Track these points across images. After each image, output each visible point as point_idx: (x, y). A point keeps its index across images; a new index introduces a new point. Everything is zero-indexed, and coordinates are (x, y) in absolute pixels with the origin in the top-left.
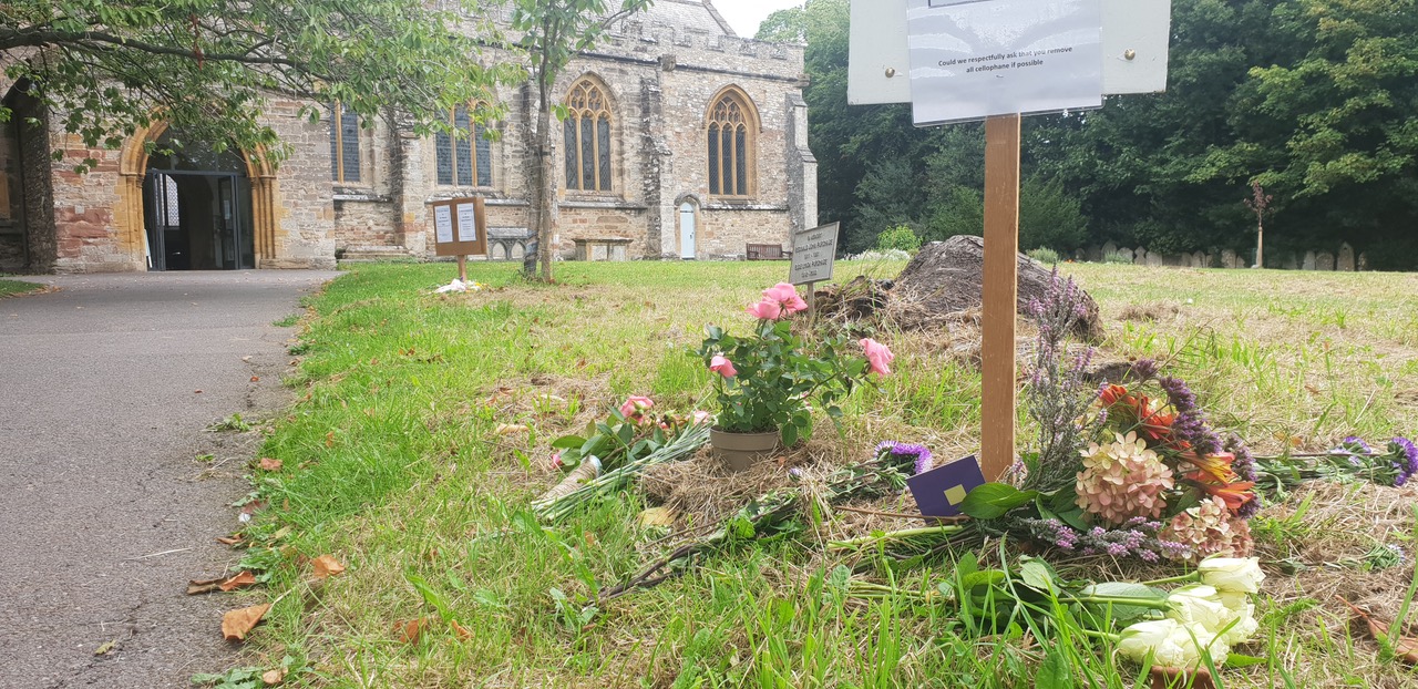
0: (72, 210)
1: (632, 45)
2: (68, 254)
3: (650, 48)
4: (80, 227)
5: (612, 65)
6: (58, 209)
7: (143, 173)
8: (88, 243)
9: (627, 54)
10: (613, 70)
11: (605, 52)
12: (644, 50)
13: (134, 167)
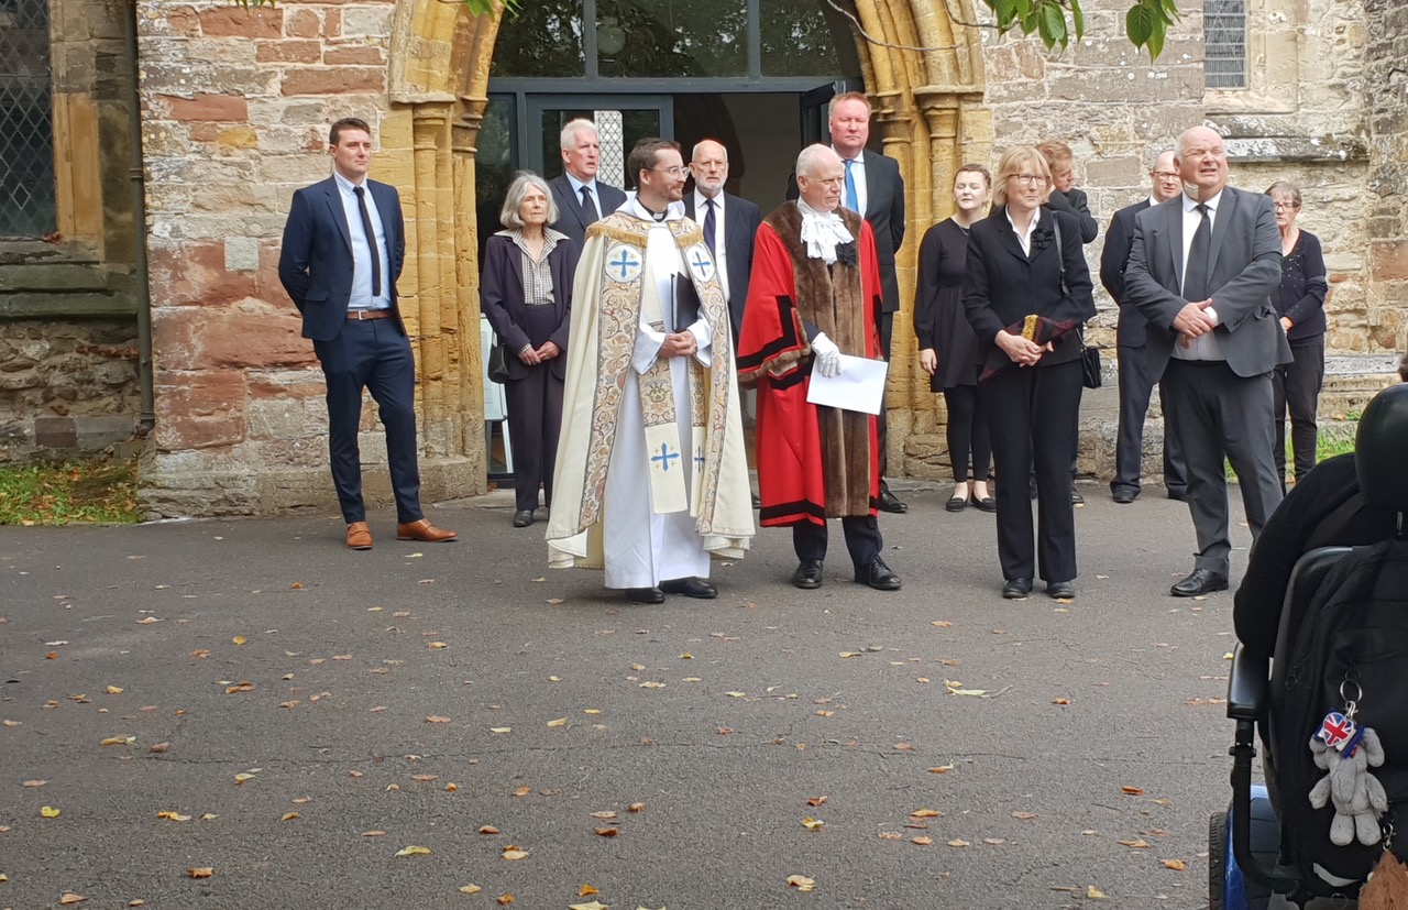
0: (212, 255)
2: (199, 437)
4: (241, 326)
6: (163, 254)
7: (479, 94)
8: (269, 390)
13: (441, 70)
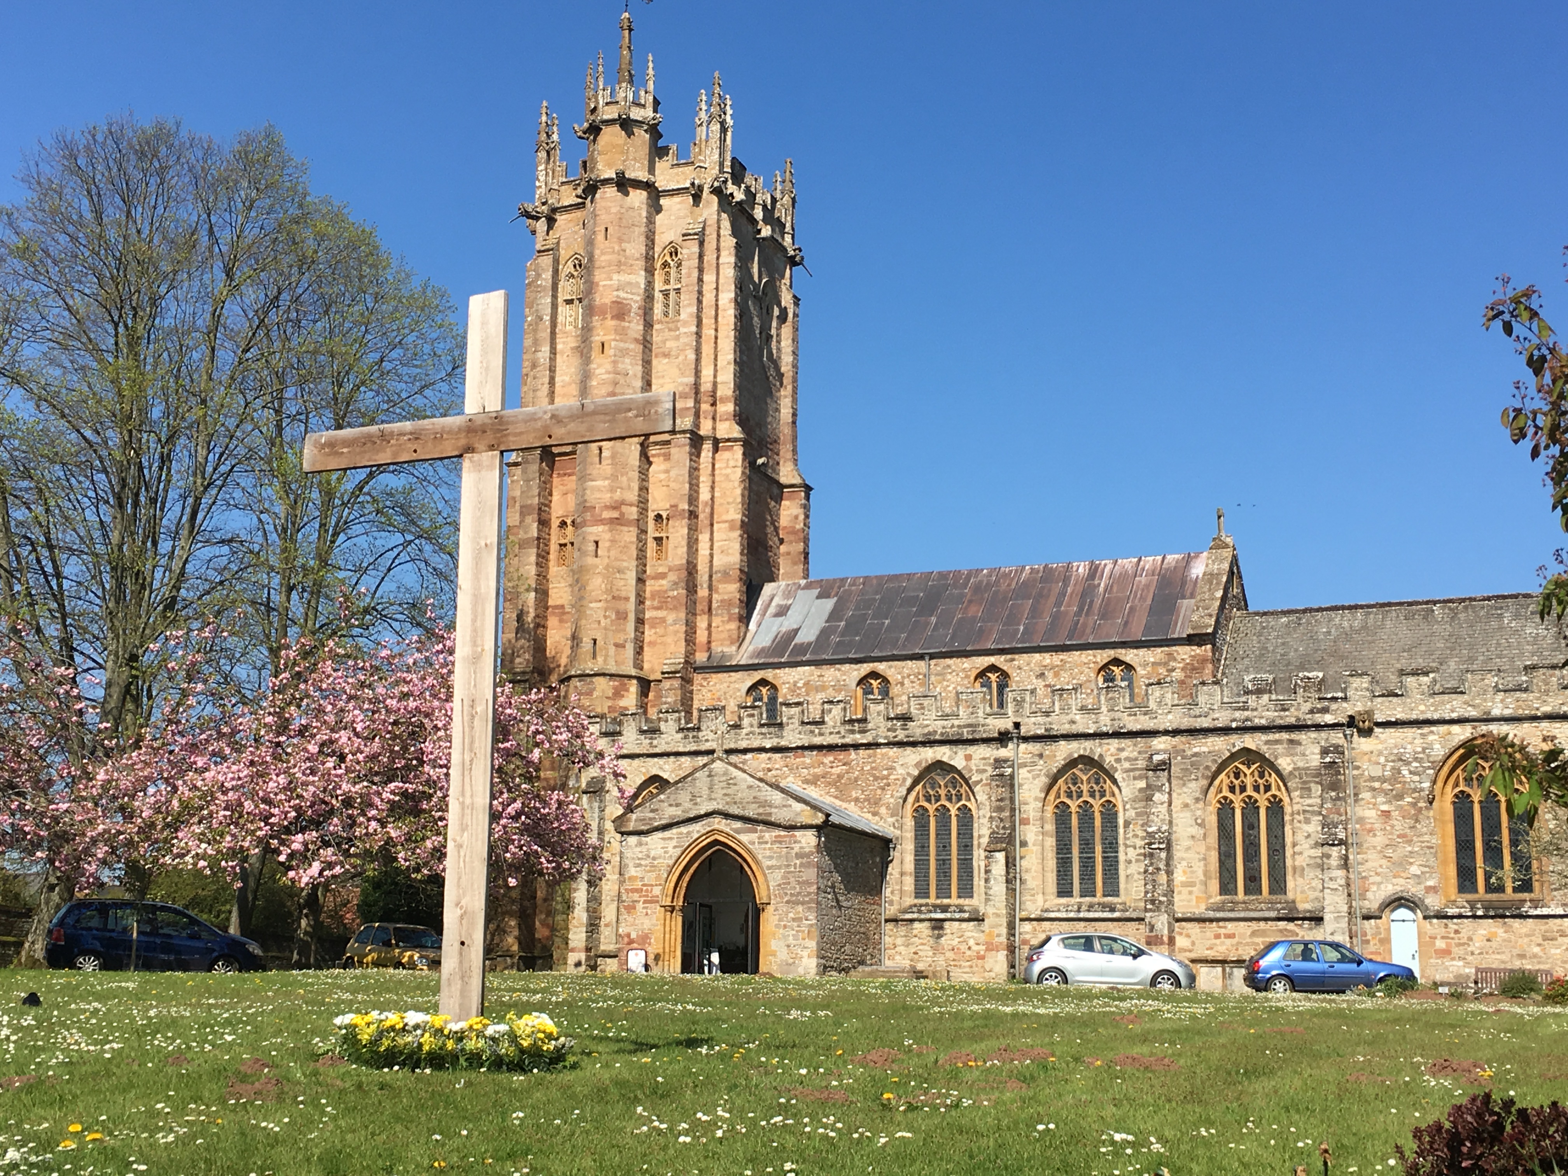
1: (1307, 706)
3: (1334, 706)
5: (1277, 736)
9: (1298, 719)
10: (1277, 742)
11: (1263, 722)
12: (1325, 710)
